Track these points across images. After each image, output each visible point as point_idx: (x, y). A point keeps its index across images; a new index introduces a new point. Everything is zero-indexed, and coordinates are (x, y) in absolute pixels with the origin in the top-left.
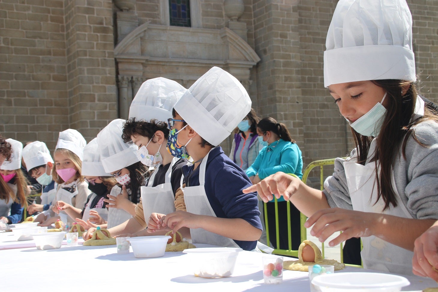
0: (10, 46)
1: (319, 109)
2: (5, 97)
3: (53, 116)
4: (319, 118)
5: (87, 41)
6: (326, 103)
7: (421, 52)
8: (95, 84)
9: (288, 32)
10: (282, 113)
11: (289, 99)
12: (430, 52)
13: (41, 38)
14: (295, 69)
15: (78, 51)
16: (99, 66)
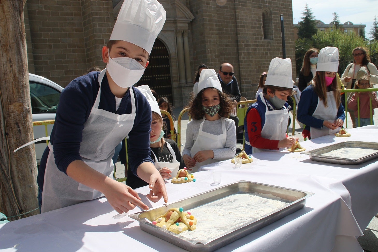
0: (48, 11)
1: (224, 47)
2: (48, 43)
3: (77, 54)
4: (225, 52)
5: (97, 6)
6: (228, 43)
7: (274, 15)
8: (103, 33)
9: (210, 1)
10: (209, 49)
11: (212, 41)
12: (278, 16)
13: (66, 5)
14: (215, 23)
15: (92, 13)
16: (105, 22)
